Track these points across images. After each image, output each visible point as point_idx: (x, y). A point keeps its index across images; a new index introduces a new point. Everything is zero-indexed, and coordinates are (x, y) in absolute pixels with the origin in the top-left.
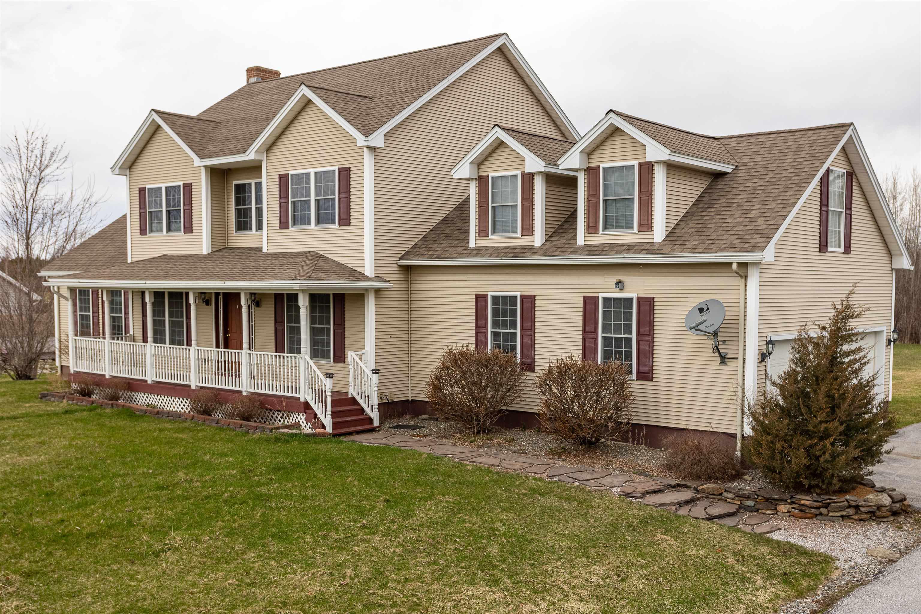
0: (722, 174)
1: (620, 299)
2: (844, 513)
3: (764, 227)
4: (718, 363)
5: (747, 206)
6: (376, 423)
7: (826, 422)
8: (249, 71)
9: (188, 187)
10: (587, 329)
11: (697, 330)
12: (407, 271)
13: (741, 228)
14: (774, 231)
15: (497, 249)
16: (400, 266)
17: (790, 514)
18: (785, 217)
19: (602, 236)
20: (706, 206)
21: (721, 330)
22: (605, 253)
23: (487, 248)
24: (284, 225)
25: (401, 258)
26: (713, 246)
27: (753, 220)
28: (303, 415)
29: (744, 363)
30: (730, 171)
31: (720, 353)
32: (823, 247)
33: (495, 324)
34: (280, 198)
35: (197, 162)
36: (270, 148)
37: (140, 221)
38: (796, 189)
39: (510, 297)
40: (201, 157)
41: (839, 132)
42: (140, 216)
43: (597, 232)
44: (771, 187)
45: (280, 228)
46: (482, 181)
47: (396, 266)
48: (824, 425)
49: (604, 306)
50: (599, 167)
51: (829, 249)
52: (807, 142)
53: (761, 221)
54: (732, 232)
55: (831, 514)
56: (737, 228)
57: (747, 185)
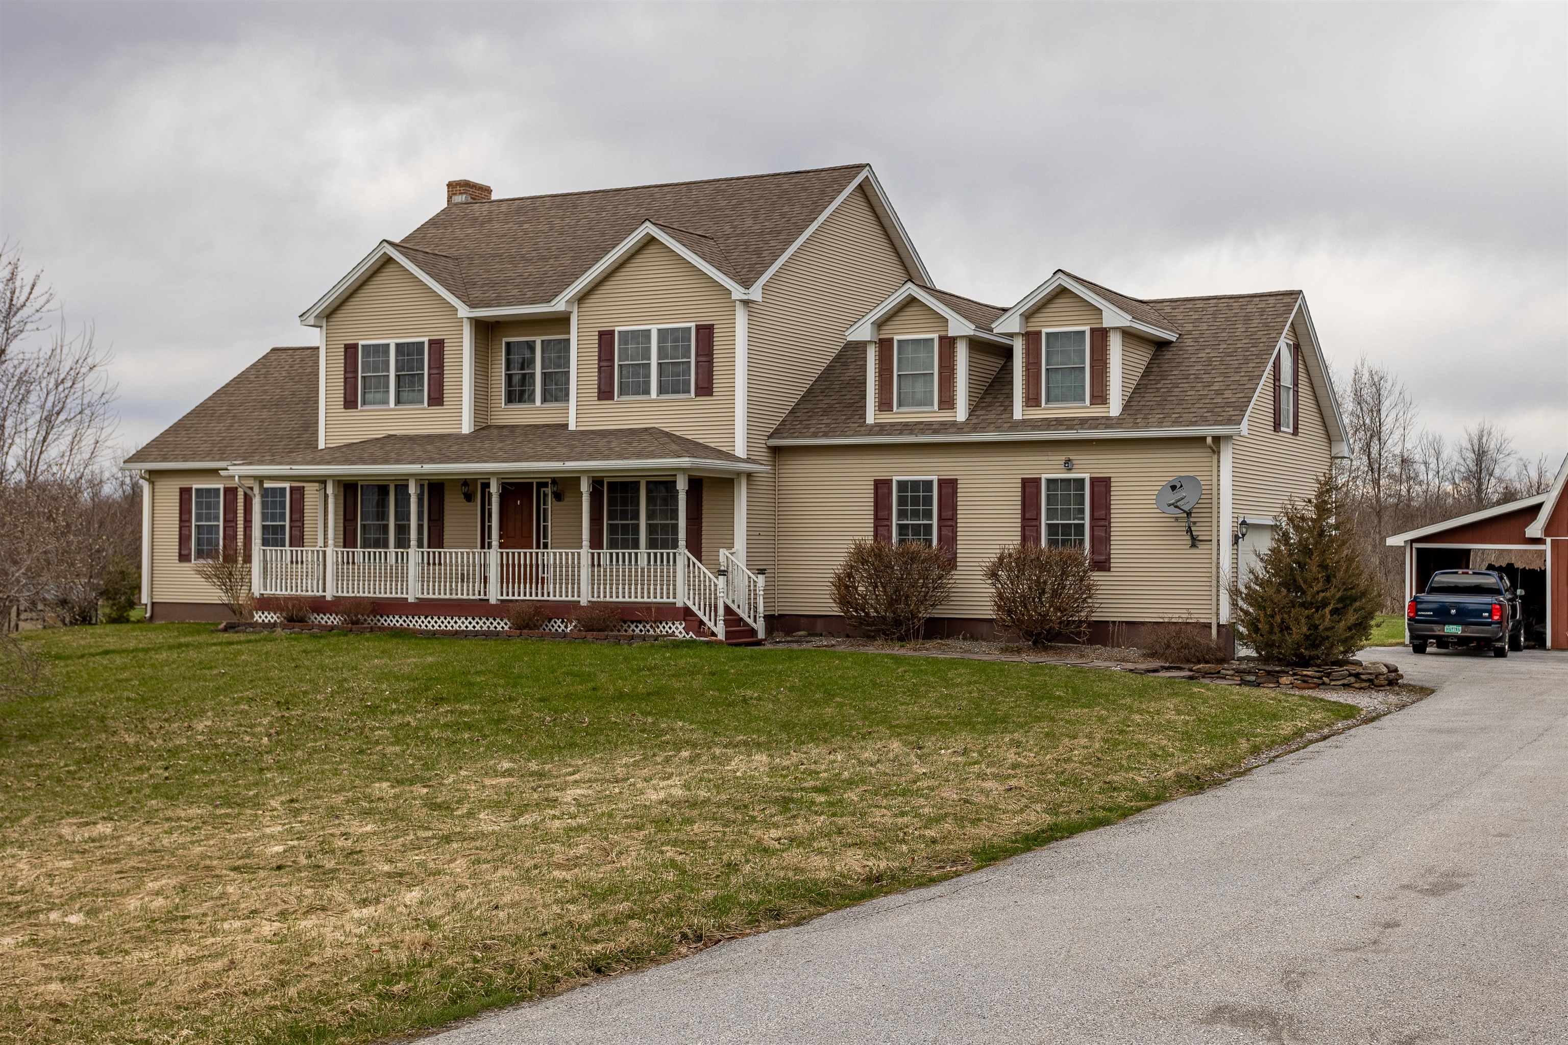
0: (1168, 343)
1: (1069, 480)
2: (1346, 682)
3: (1233, 400)
4: (1188, 547)
5: (1206, 378)
6: (761, 635)
7: (1323, 591)
8: (450, 185)
9: (437, 346)
10: (1027, 516)
11: (1176, 507)
12: (776, 452)
13: (1207, 401)
14: (1246, 404)
15: (906, 424)
16: (769, 447)
17: (1293, 686)
18: (1254, 390)
19: (1045, 409)
20: (1159, 378)
21: (1194, 510)
22: (1052, 428)
23: (893, 425)
24: (605, 394)
25: (770, 437)
26: (1181, 420)
27: (1219, 393)
28: (681, 624)
29: (1219, 545)
30: (1174, 339)
31: (1192, 535)
32: (1277, 426)
33: (902, 514)
34: (600, 360)
35: (464, 311)
36: (582, 298)
37: (345, 389)
38: (1258, 361)
39: (923, 481)
40: (472, 305)
41: (1289, 300)
42: (345, 382)
43: (1038, 404)
44: (1228, 358)
45: (599, 399)
46: (885, 346)
47: (764, 446)
48: (1322, 595)
49: (1048, 489)
50: (1040, 332)
51: (1282, 429)
52: (1255, 310)
53: (1228, 394)
54: (1197, 405)
55: (1333, 683)
56: (1203, 401)
57: (1200, 355)
